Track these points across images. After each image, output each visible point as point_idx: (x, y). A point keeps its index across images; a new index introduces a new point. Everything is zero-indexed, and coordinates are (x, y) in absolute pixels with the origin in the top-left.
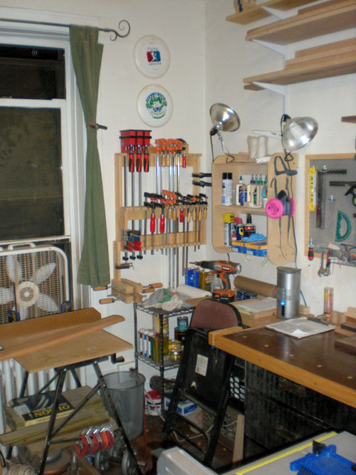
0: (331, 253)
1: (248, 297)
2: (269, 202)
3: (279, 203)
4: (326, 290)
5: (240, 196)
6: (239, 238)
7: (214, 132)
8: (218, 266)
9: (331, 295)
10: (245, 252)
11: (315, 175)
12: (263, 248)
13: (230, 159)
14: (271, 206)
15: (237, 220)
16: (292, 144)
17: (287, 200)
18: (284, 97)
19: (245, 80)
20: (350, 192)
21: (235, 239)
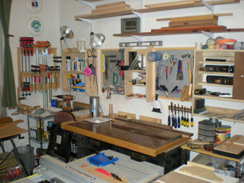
0: (111, 89)
1: (78, 110)
2: (86, 69)
3: (90, 69)
4: (110, 105)
5: (74, 66)
6: (74, 84)
7: (62, 38)
8: (65, 97)
9: (112, 107)
10: (76, 90)
11: (104, 58)
12: (84, 88)
13: (70, 50)
14: (86, 70)
15: (73, 77)
16: (94, 44)
17: (93, 68)
18: (91, 25)
19: (75, 17)
20: (117, 64)
21: (72, 85)
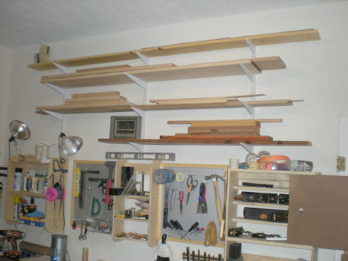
0: (88, 224)
1: (29, 256)
2: (49, 189)
3: (55, 191)
4: (84, 249)
5: (27, 184)
6: (24, 213)
7: (12, 139)
8: (9, 234)
9: (87, 253)
10: (29, 224)
11: (79, 174)
12: (42, 221)
13: (21, 158)
14: (49, 192)
15: (23, 201)
16: (65, 152)
17: (61, 189)
18: (61, 121)
19: (37, 108)
20: (101, 185)
21: (21, 214)
